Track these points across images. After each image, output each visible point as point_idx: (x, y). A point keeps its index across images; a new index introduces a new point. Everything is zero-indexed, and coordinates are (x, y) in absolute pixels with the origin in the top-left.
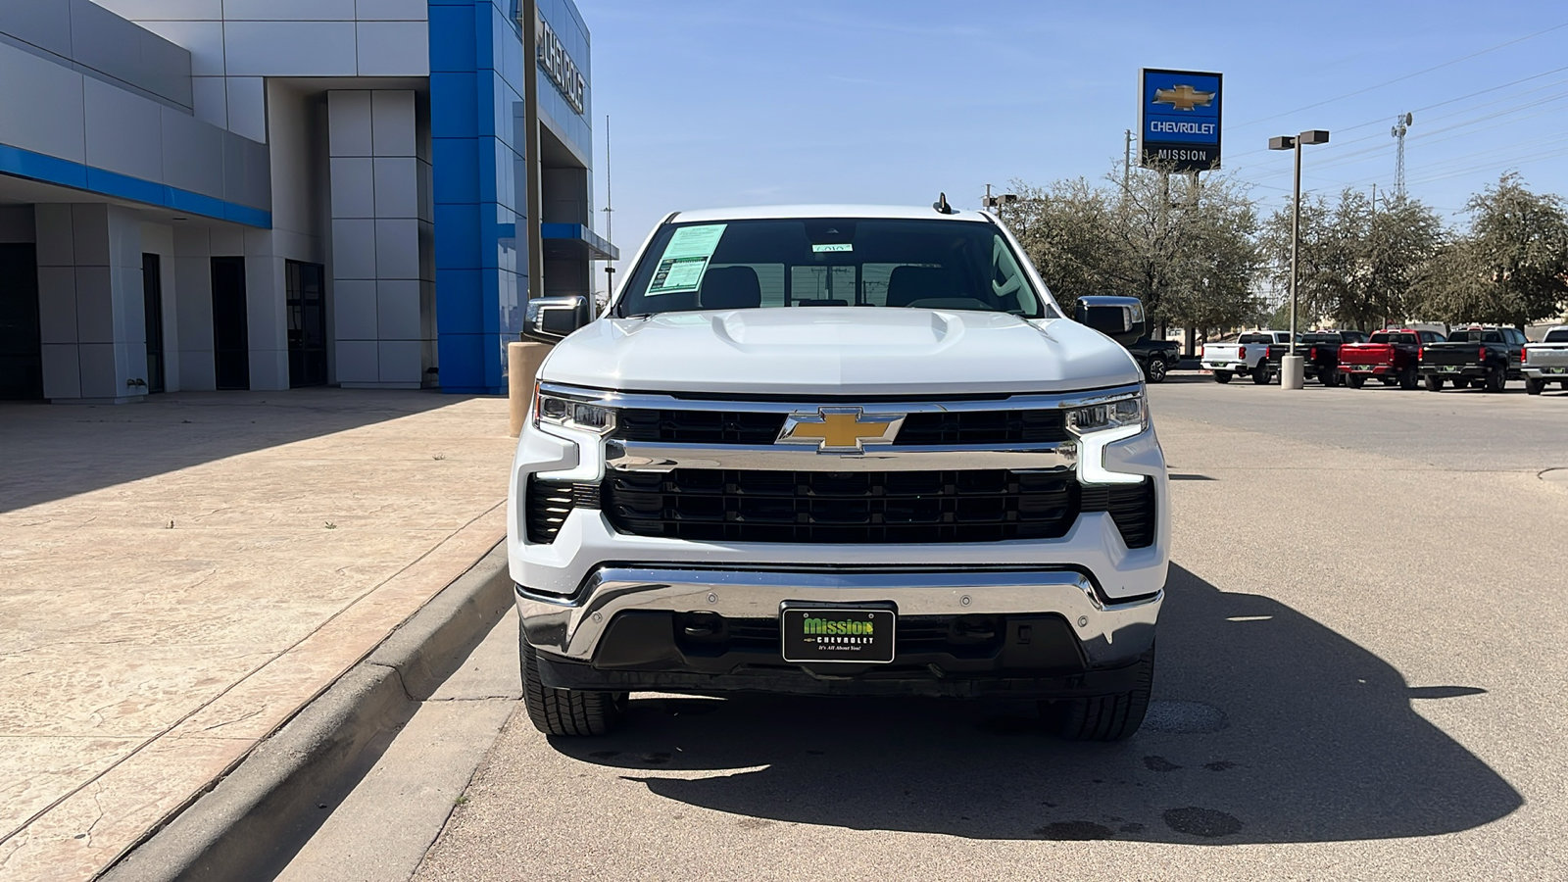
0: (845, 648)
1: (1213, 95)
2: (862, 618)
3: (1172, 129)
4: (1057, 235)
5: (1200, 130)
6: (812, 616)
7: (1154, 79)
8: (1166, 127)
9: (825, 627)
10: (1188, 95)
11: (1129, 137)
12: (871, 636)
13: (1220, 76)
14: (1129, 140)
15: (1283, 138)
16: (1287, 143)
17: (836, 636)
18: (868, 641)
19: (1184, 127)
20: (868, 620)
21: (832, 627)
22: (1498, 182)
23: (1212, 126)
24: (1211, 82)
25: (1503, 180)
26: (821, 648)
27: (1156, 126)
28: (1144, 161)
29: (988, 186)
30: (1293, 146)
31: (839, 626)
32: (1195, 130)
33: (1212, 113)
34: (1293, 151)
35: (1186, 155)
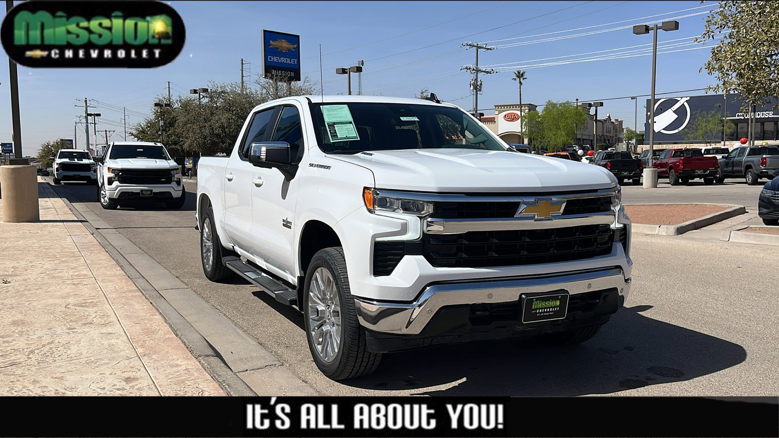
0: (548, 314)
1: (296, 46)
2: (556, 298)
3: (278, 60)
4: (235, 110)
5: (291, 61)
6: (537, 299)
7: (269, 36)
8: (275, 59)
9: (541, 305)
10: (285, 45)
11: (242, 62)
12: (558, 307)
13: (298, 36)
14: (242, 64)
15: (343, 69)
16: (344, 71)
17: (545, 308)
18: (557, 309)
19: (283, 60)
20: (558, 299)
21: (543, 304)
22: (420, 94)
23: (296, 60)
24: (294, 39)
25: (422, 93)
26: (538, 315)
27: (270, 59)
28: (266, 76)
29: (169, 82)
30: (347, 73)
31: (547, 303)
32: (289, 62)
33: (296, 54)
34: (347, 75)
35: (285, 73)
